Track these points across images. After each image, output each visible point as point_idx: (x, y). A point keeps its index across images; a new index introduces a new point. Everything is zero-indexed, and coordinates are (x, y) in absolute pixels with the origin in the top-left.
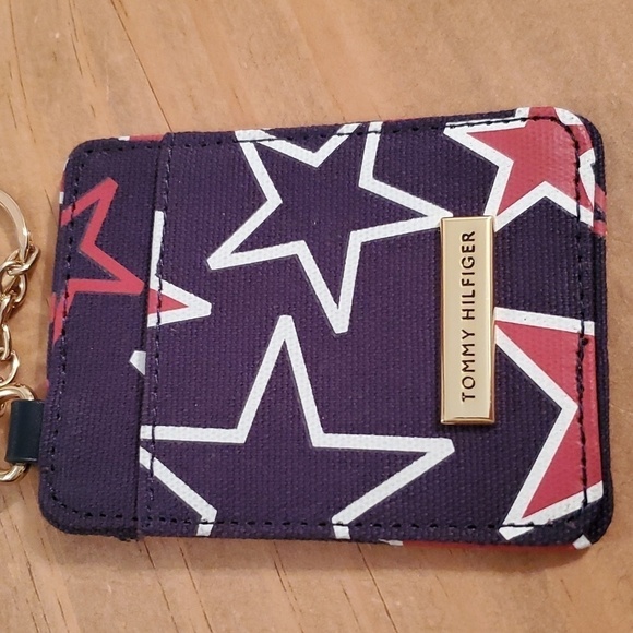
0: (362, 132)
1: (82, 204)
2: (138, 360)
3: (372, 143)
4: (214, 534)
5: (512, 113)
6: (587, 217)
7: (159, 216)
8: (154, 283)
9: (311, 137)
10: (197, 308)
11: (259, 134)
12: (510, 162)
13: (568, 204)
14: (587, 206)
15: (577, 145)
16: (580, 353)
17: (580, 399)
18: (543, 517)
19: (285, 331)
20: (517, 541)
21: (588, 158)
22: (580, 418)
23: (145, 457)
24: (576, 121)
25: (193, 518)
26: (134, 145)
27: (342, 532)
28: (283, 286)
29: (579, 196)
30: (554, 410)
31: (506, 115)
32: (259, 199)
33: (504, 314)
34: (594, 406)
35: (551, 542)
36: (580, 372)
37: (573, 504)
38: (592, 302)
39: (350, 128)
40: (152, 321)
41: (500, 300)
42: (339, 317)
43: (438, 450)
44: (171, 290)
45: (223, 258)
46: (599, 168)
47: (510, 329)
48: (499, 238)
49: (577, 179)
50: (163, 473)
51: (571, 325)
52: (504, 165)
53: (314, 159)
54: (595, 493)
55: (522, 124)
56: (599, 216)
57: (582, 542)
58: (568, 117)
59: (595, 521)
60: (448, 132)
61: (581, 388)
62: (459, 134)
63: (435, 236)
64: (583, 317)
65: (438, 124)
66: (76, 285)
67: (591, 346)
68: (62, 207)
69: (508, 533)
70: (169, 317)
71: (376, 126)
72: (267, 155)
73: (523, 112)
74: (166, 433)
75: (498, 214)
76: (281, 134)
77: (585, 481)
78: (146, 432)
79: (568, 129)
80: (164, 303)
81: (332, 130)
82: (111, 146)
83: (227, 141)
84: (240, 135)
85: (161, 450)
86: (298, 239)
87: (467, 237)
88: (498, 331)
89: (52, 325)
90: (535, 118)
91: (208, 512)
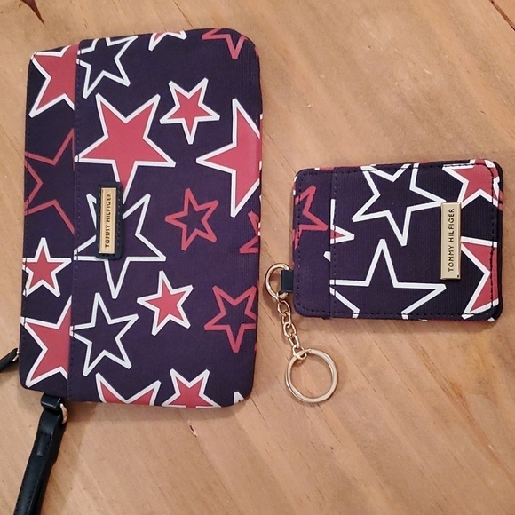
0: (411, 168)
1: (303, 196)
2: (327, 255)
3: (415, 172)
4: (359, 317)
5: (468, 161)
6: (496, 203)
7: (333, 201)
8: (332, 227)
9: (391, 169)
10: (349, 236)
11: (370, 168)
12: (467, 182)
13: (488, 198)
14: (496, 198)
15: (492, 175)
16: (492, 254)
17: (491, 270)
18: (477, 311)
19: (382, 245)
20: (468, 319)
21: (497, 180)
22: (491, 276)
23: (332, 291)
24: (493, 166)
25: (352, 312)
26: (321, 172)
27: (405, 317)
28: (381, 228)
29: (493, 194)
30: (482, 274)
31: (466, 162)
32: (372, 194)
33: (464, 239)
34: (496, 272)
35: (480, 319)
36: (491, 260)
37: (488, 307)
38: (497, 235)
39: (406, 166)
40: (332, 242)
41: (464, 233)
42: (403, 240)
43: (439, 288)
44: (338, 230)
45: (358, 217)
46: (501, 185)
47: (467, 245)
48: (463, 211)
49: (492, 188)
50: (339, 296)
51: (488, 243)
52: (465, 183)
53: (393, 178)
54: (496, 303)
55: (472, 167)
56: (500, 202)
57: (491, 320)
58: (489, 164)
59: (496, 312)
60: (444, 168)
61: (491, 266)
62: (448, 169)
63: (439, 209)
64: (493, 240)
65: (441, 164)
66: (302, 227)
67: (495, 252)
68: (295, 197)
69: (465, 317)
70: (338, 240)
71: (416, 165)
72: (373, 176)
73: (473, 161)
74: (339, 282)
75: (463, 201)
76: (379, 167)
77: (492, 299)
78: (332, 282)
79: (489, 169)
80: (336, 235)
81: (398, 167)
82: (311, 172)
83: (358, 170)
84: (363, 168)
85: (337, 288)
86: (386, 210)
87: (451, 211)
88: (462, 245)
89: (294, 242)
90: (478, 164)
91: (356, 310)
